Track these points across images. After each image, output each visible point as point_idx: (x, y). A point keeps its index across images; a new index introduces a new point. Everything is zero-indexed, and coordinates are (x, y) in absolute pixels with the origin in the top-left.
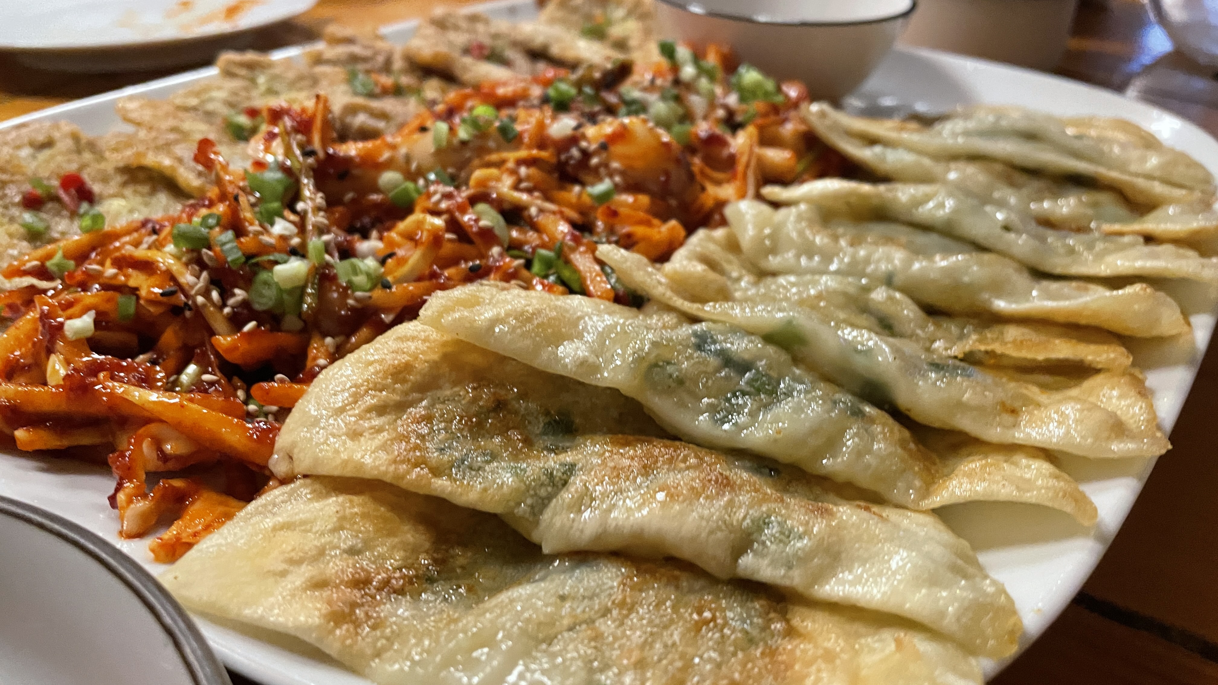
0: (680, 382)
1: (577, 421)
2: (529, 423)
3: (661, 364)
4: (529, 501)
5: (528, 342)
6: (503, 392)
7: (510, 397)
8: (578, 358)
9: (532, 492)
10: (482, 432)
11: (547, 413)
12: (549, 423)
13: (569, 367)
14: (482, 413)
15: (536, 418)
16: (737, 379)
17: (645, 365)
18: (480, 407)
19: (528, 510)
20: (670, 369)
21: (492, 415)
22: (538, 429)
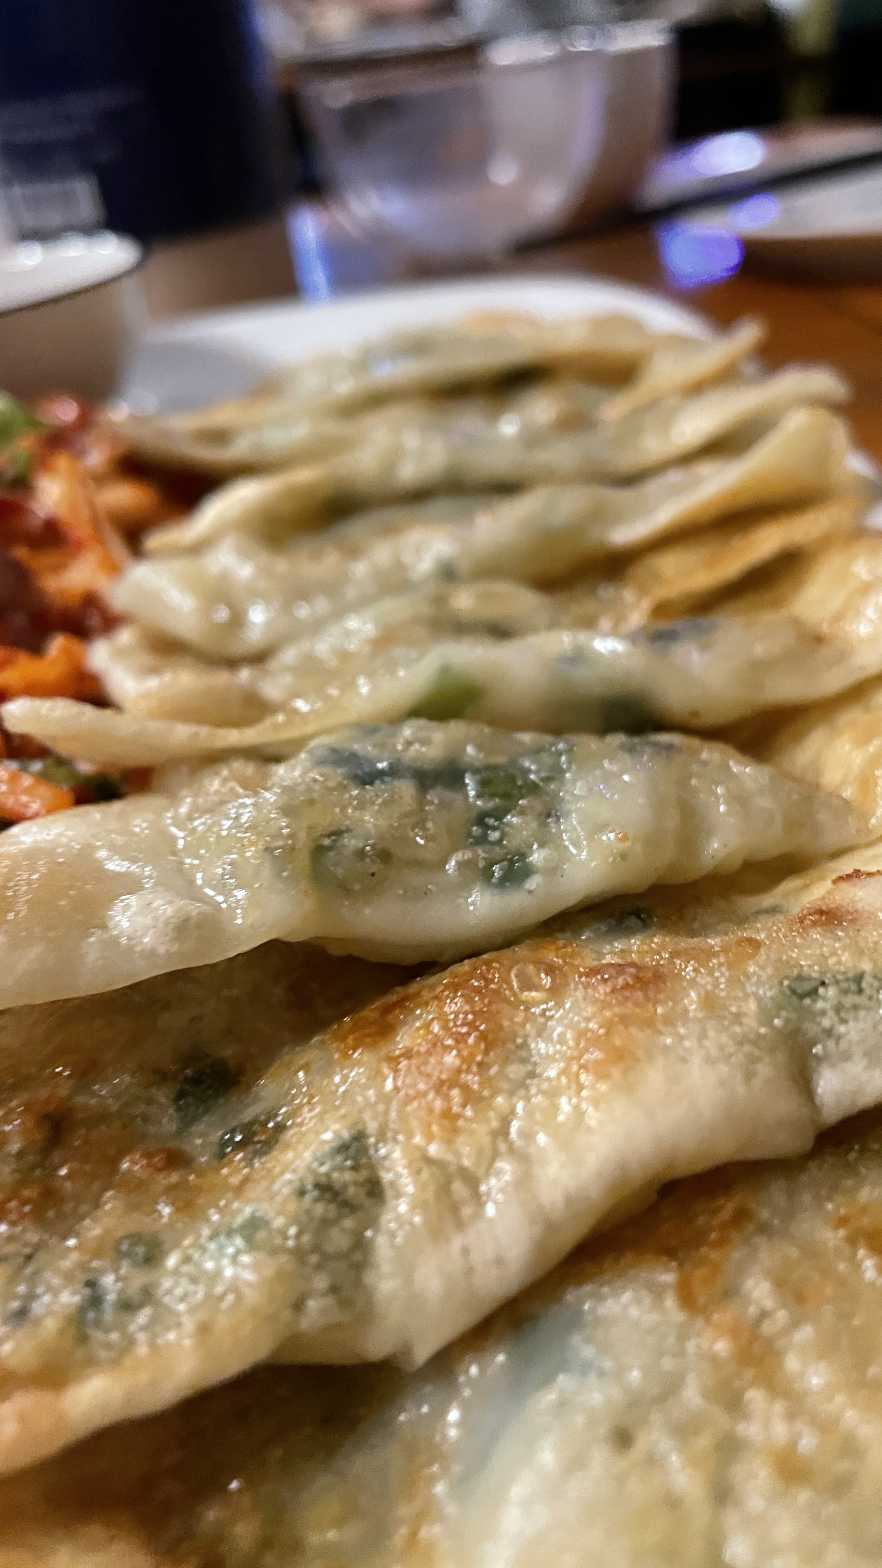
0: (385, 856)
1: (227, 1052)
2: (145, 1118)
3: (327, 842)
4: (321, 1282)
5: (34, 952)
6: (43, 1093)
7: (63, 1092)
8: (167, 923)
9: (314, 1259)
10: (68, 1208)
11: (162, 1077)
12: (181, 1095)
13: (162, 950)
14: (32, 1169)
15: (150, 1101)
16: (458, 797)
17: (304, 859)
18: (20, 1155)
19: (330, 1300)
20: (351, 843)
21: (56, 1157)
22: (168, 1123)
